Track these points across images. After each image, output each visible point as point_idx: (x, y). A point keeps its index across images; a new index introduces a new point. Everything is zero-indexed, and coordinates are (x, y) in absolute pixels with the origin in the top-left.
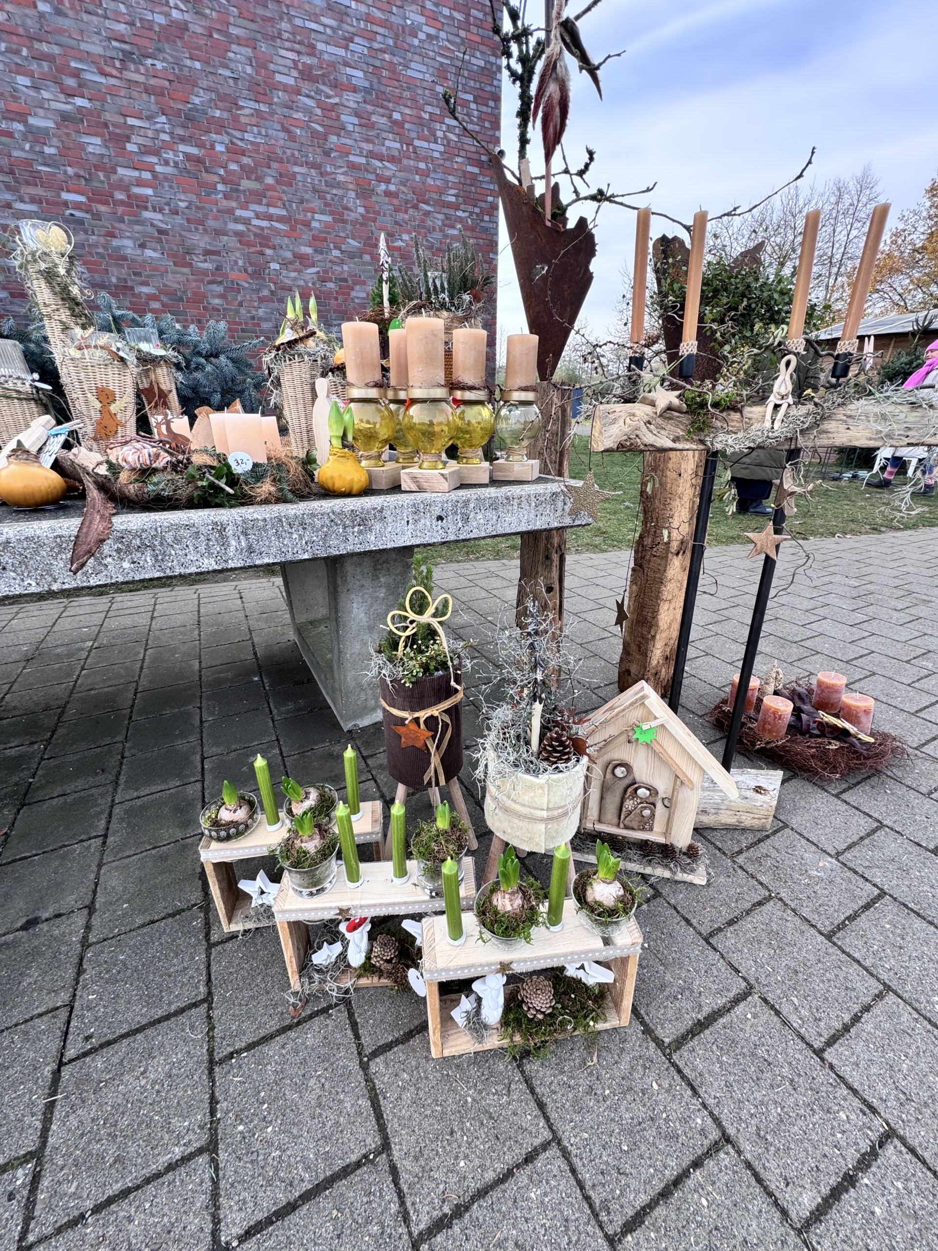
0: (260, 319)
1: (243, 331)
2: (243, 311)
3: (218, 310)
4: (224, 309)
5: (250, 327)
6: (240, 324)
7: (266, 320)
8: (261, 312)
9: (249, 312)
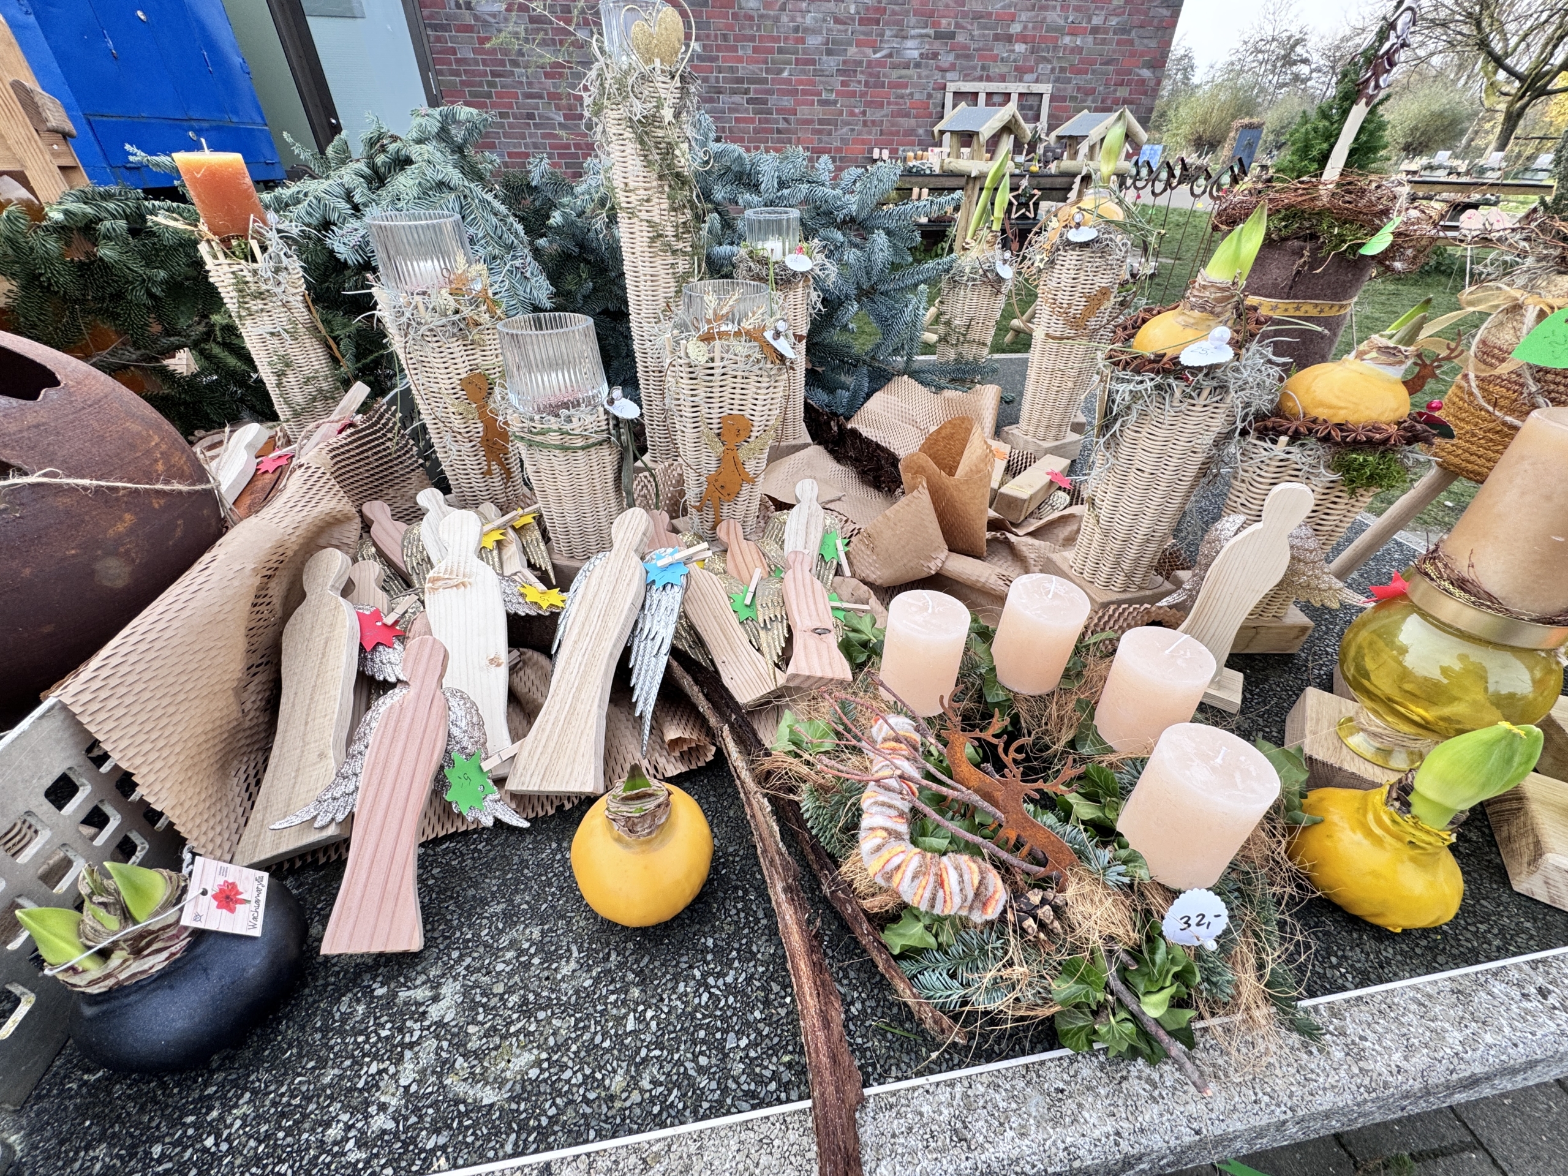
0: (806, 30)
1: (781, 51)
2: (785, 19)
3: (751, 18)
4: (761, 16)
5: (790, 44)
6: (777, 39)
7: (814, 31)
8: (809, 20)
9: (793, 20)
